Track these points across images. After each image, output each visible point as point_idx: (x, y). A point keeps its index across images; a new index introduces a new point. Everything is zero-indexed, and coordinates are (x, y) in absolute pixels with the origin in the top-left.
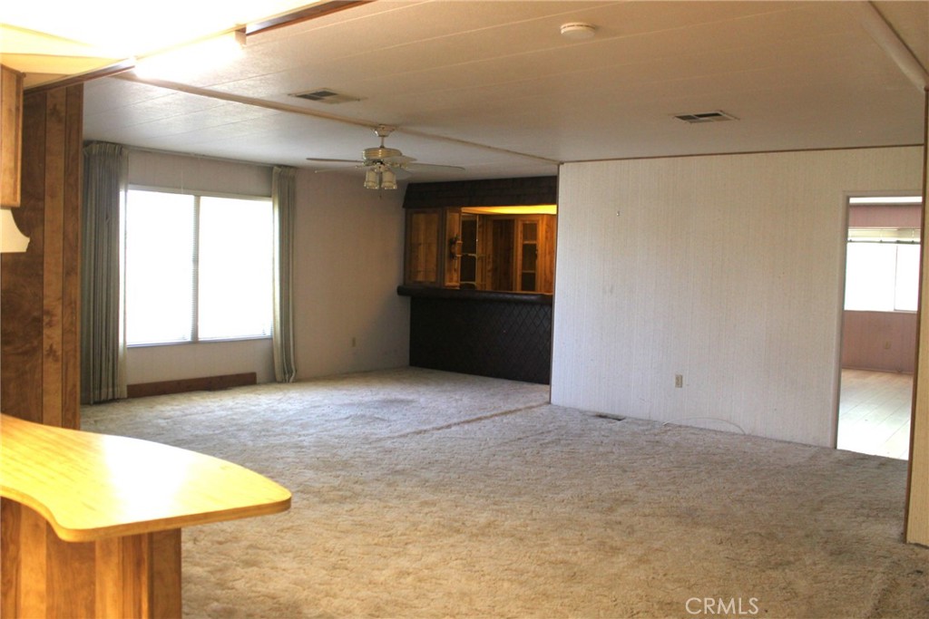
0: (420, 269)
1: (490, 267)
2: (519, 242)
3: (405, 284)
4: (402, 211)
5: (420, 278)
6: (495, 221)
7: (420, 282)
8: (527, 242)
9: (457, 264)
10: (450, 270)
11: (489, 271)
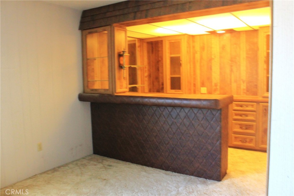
0: (96, 79)
1: (146, 74)
2: (167, 56)
3: (84, 92)
4: (78, 33)
5: (97, 86)
6: (148, 43)
7: (96, 90)
8: (173, 56)
9: (125, 73)
10: (120, 79)
11: (146, 77)
